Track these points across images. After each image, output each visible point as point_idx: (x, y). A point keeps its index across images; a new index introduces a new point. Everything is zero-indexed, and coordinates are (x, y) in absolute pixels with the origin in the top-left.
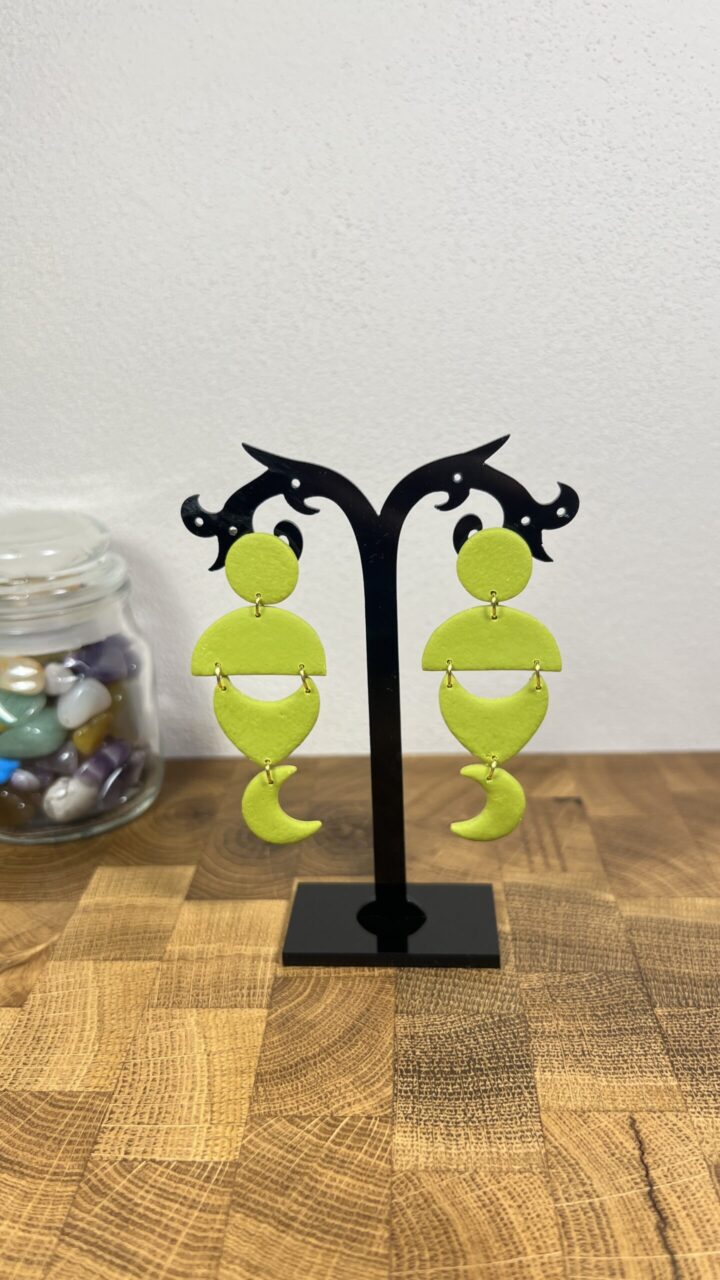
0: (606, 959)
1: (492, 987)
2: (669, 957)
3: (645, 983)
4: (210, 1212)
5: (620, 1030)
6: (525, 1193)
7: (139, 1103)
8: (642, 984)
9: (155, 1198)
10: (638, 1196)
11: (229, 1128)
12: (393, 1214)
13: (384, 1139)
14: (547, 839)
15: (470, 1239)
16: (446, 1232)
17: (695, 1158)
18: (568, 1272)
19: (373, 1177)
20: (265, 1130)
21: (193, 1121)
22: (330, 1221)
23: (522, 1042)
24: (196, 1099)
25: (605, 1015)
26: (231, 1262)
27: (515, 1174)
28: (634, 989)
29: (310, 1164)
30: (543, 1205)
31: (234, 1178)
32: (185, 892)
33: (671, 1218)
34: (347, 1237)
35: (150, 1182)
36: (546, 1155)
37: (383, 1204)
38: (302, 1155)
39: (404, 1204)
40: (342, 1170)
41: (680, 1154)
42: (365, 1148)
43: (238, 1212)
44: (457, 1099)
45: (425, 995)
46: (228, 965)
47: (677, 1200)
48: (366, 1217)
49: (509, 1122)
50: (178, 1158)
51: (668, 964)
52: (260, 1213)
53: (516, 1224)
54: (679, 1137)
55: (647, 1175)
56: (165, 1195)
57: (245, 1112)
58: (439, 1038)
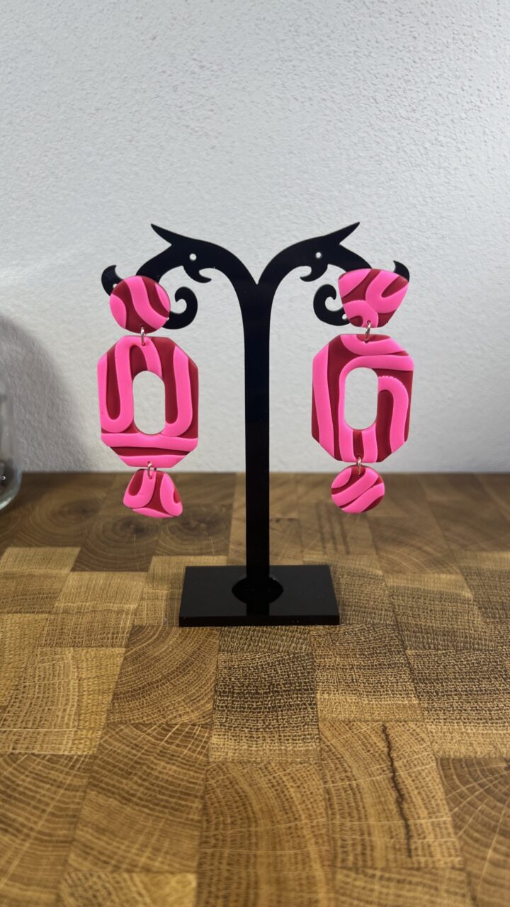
0: (373, 615)
1: (290, 634)
2: (419, 615)
3: (401, 633)
4: (72, 790)
5: (380, 665)
6: (303, 778)
7: (26, 713)
8: (398, 633)
9: (33, 781)
10: (384, 780)
11: (91, 732)
12: (206, 791)
13: (204, 740)
14: (337, 531)
15: (261, 809)
16: (244, 805)
17: (426, 754)
18: (331, 832)
19: (194, 766)
20: (117, 733)
21: (64, 727)
22: (161, 797)
23: (309, 673)
24: (68, 710)
25: (370, 654)
26: (86, 826)
27: (297, 765)
28: (392, 637)
29: (148, 757)
30: (315, 785)
31: (92, 766)
32: (72, 566)
33: (407, 795)
34: (172, 808)
35: (30, 769)
36: (320, 751)
37: (200, 785)
38: (143, 751)
39: (215, 785)
40: (172, 762)
41: (416, 750)
42: (190, 746)
43: (93, 790)
44: (259, 712)
45: (241, 638)
46: (99, 617)
47: (412, 783)
48: (187, 794)
49: (296, 728)
50: (51, 752)
51: (418, 620)
52: (109, 791)
53: (295, 799)
54: (417, 739)
55: (392, 765)
56: (40, 778)
57: (104, 721)
58: (249, 669)
